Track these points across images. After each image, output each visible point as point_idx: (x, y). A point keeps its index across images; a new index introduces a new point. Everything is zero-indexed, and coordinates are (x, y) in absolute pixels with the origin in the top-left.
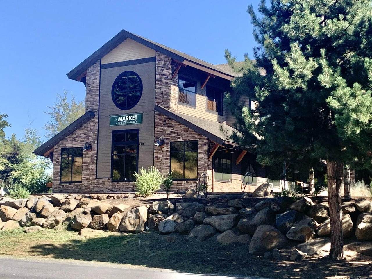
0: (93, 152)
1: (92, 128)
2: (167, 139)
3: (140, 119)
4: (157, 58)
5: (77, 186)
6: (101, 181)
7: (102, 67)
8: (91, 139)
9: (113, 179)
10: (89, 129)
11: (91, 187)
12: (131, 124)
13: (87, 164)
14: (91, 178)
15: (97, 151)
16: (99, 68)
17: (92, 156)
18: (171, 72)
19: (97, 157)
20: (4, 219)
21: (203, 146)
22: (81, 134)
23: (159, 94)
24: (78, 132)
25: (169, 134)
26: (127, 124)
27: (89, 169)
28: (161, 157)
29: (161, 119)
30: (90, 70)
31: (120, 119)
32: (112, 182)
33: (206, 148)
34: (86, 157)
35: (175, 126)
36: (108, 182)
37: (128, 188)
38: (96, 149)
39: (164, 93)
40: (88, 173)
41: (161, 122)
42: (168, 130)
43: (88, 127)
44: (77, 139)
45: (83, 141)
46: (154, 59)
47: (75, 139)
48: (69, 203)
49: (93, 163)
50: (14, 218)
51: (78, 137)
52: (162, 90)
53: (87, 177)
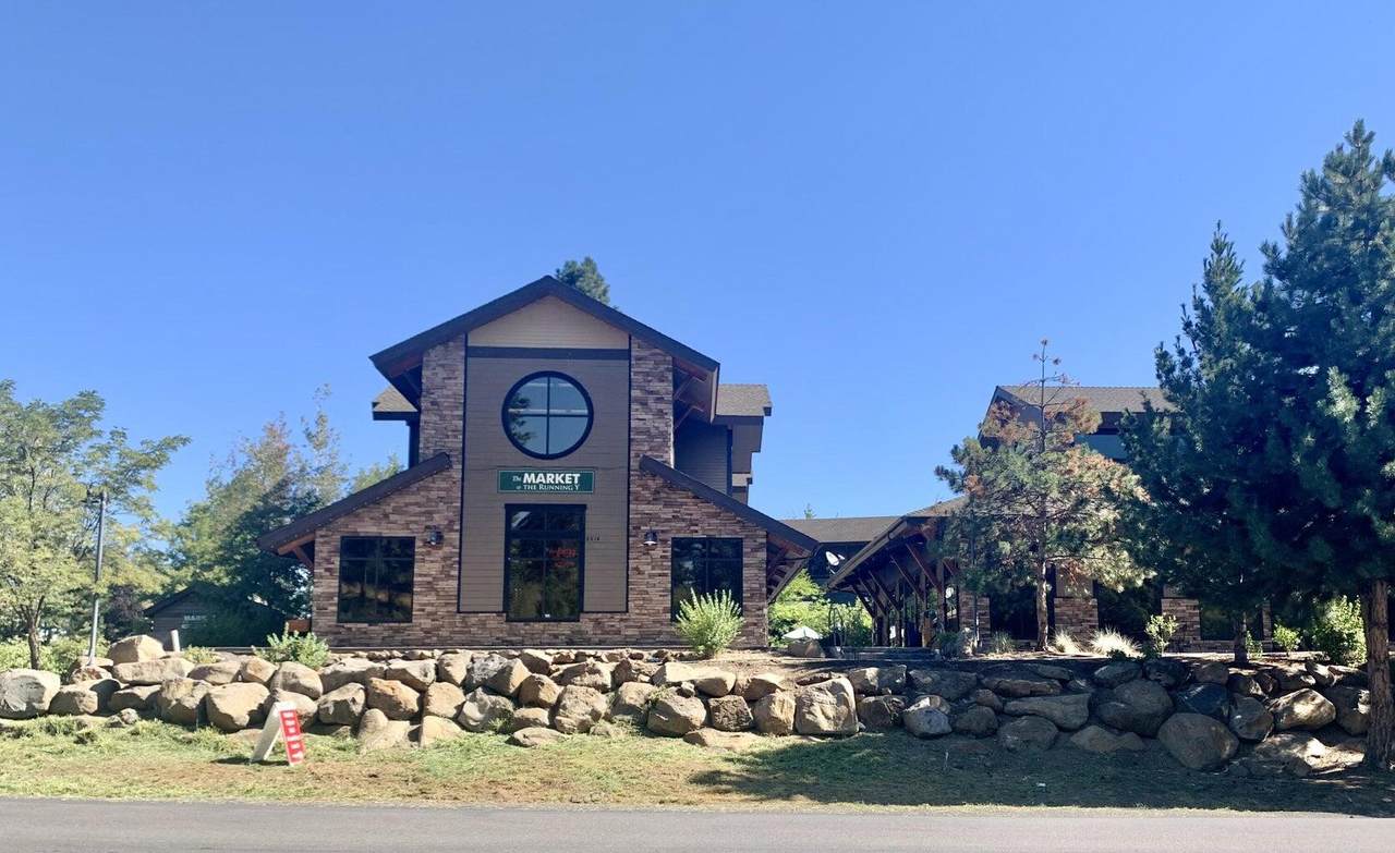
0: (447, 549)
1: (443, 494)
2: (663, 531)
3: (586, 483)
4: (634, 354)
5: (397, 630)
6: (473, 619)
7: (470, 352)
8: (438, 520)
9: (510, 610)
10: (434, 494)
11: (444, 633)
12: (557, 492)
13: (430, 579)
14: (442, 611)
15: (460, 548)
16: (463, 353)
17: (445, 559)
18: (671, 388)
19: (460, 563)
21: (755, 550)
22: (407, 505)
23: (638, 433)
24: (398, 501)
25: (667, 520)
26: (550, 492)
27: (435, 590)
28: (647, 569)
29: (645, 487)
30: (434, 356)
31: (528, 478)
32: (507, 621)
33: (763, 555)
34: (423, 561)
35: (682, 504)
36: (494, 622)
37: (556, 636)
38: (457, 543)
39: (653, 431)
40: (432, 598)
41: (647, 494)
42: (668, 513)
43: (428, 489)
44: (392, 517)
45: (415, 522)
46: (623, 354)
47: (386, 516)
49: (449, 577)
51: (395, 511)
52: (649, 424)
53: (429, 609)
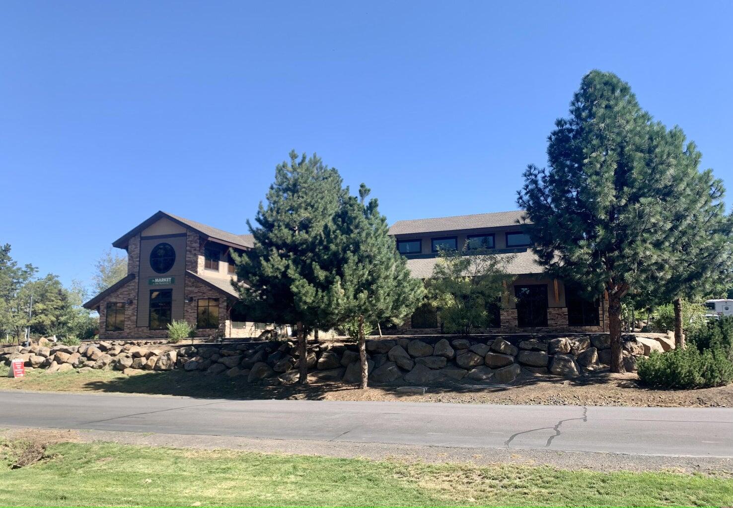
0: (134, 306)
1: (133, 287)
2: (195, 297)
3: (173, 281)
4: (188, 234)
5: (120, 333)
6: (140, 329)
7: (142, 238)
8: (132, 296)
9: (150, 327)
10: (130, 288)
11: (132, 334)
12: (165, 285)
13: (129, 316)
14: (132, 327)
15: (137, 305)
16: (140, 239)
17: (133, 309)
18: (198, 245)
19: (137, 310)
20: (59, 362)
21: (223, 302)
22: (124, 291)
23: (188, 262)
24: (121, 290)
25: (196, 293)
26: (163, 285)
27: (130, 320)
28: (190, 310)
29: (190, 281)
30: (132, 241)
31: (157, 280)
32: (150, 330)
33: (225, 304)
34: (127, 310)
35: (201, 287)
36: (146, 330)
37: (163, 335)
38: (136, 304)
39: (193, 261)
40: (129, 323)
41: (190, 283)
42: (196, 290)
43: (129, 286)
44: (120, 296)
45: (125, 297)
46: (184, 235)
47: (118, 296)
48: (114, 349)
49: (134, 315)
50: (68, 361)
51: (121, 294)
52: (191, 259)
53: (129, 326)
